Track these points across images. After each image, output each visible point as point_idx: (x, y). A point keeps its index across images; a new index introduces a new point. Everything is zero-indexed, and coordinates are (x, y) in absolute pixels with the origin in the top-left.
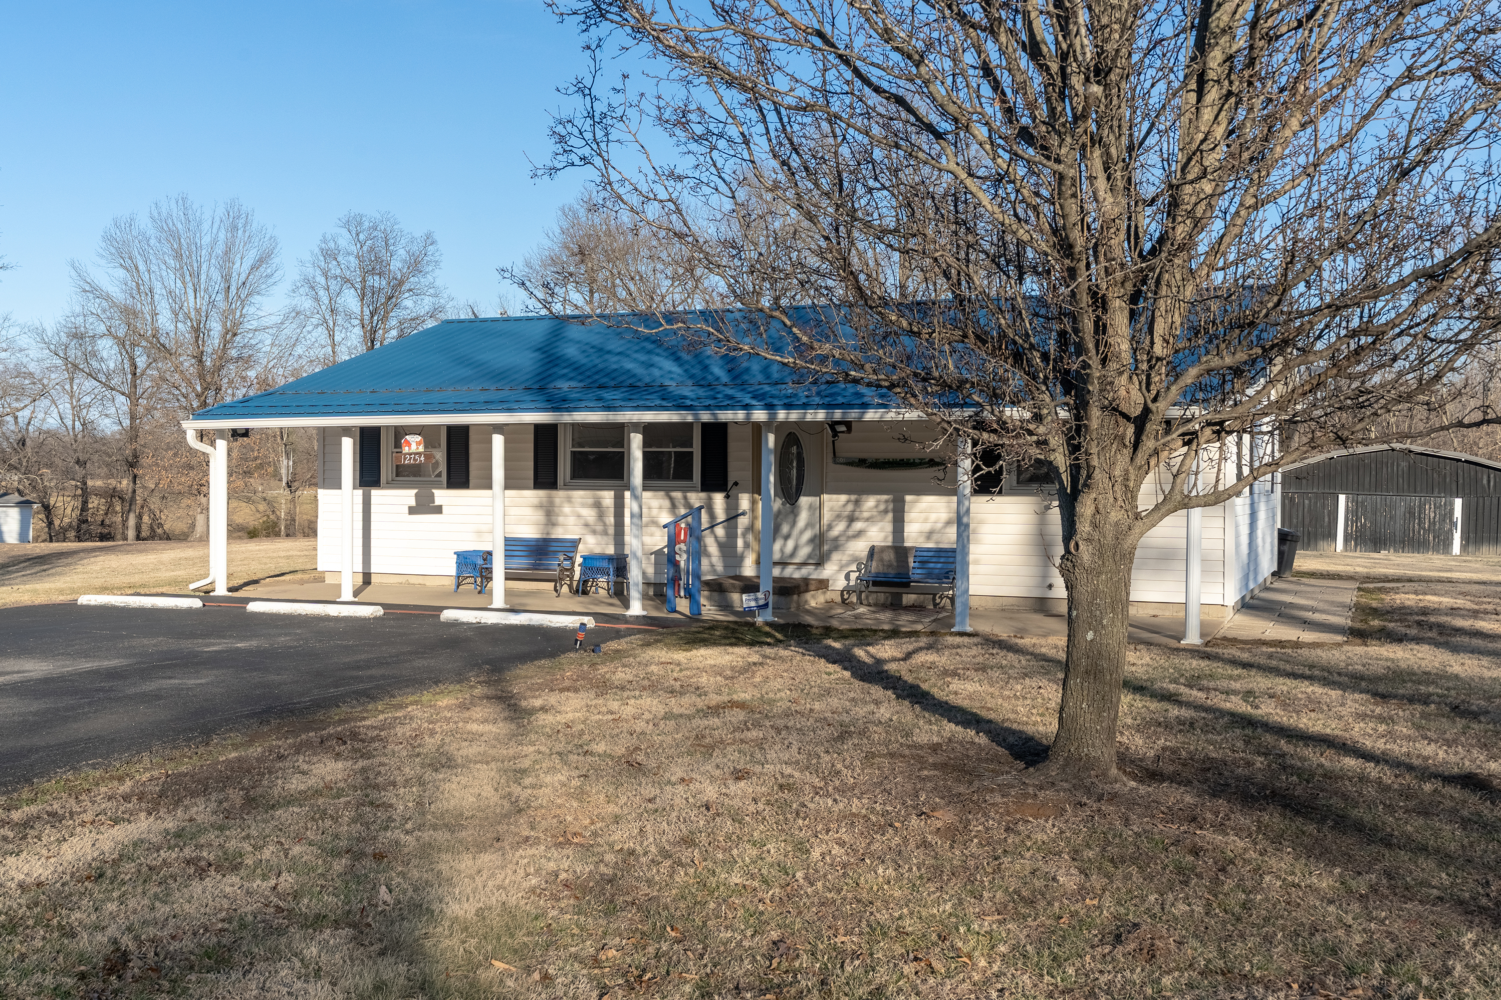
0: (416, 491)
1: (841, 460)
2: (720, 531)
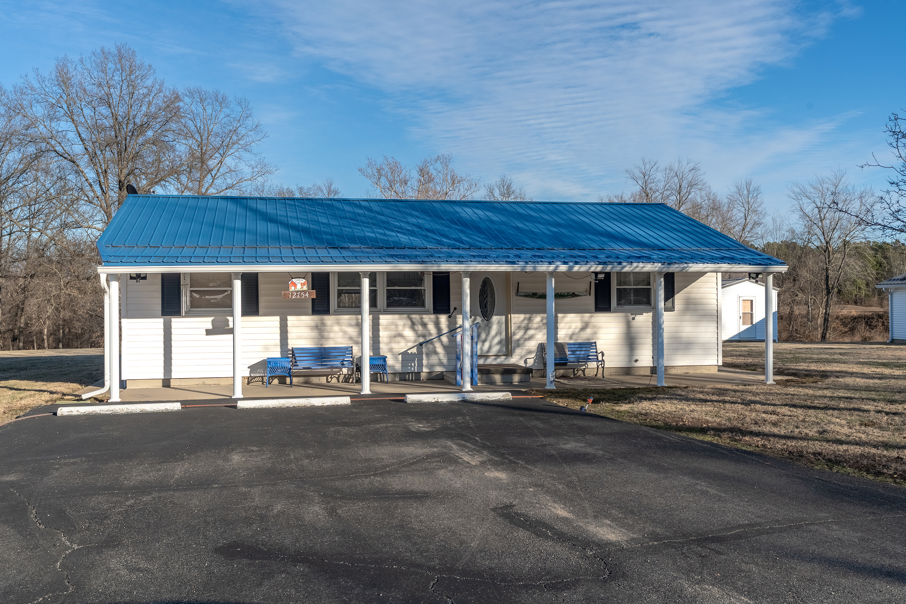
1: (522, 294)
2: (445, 339)
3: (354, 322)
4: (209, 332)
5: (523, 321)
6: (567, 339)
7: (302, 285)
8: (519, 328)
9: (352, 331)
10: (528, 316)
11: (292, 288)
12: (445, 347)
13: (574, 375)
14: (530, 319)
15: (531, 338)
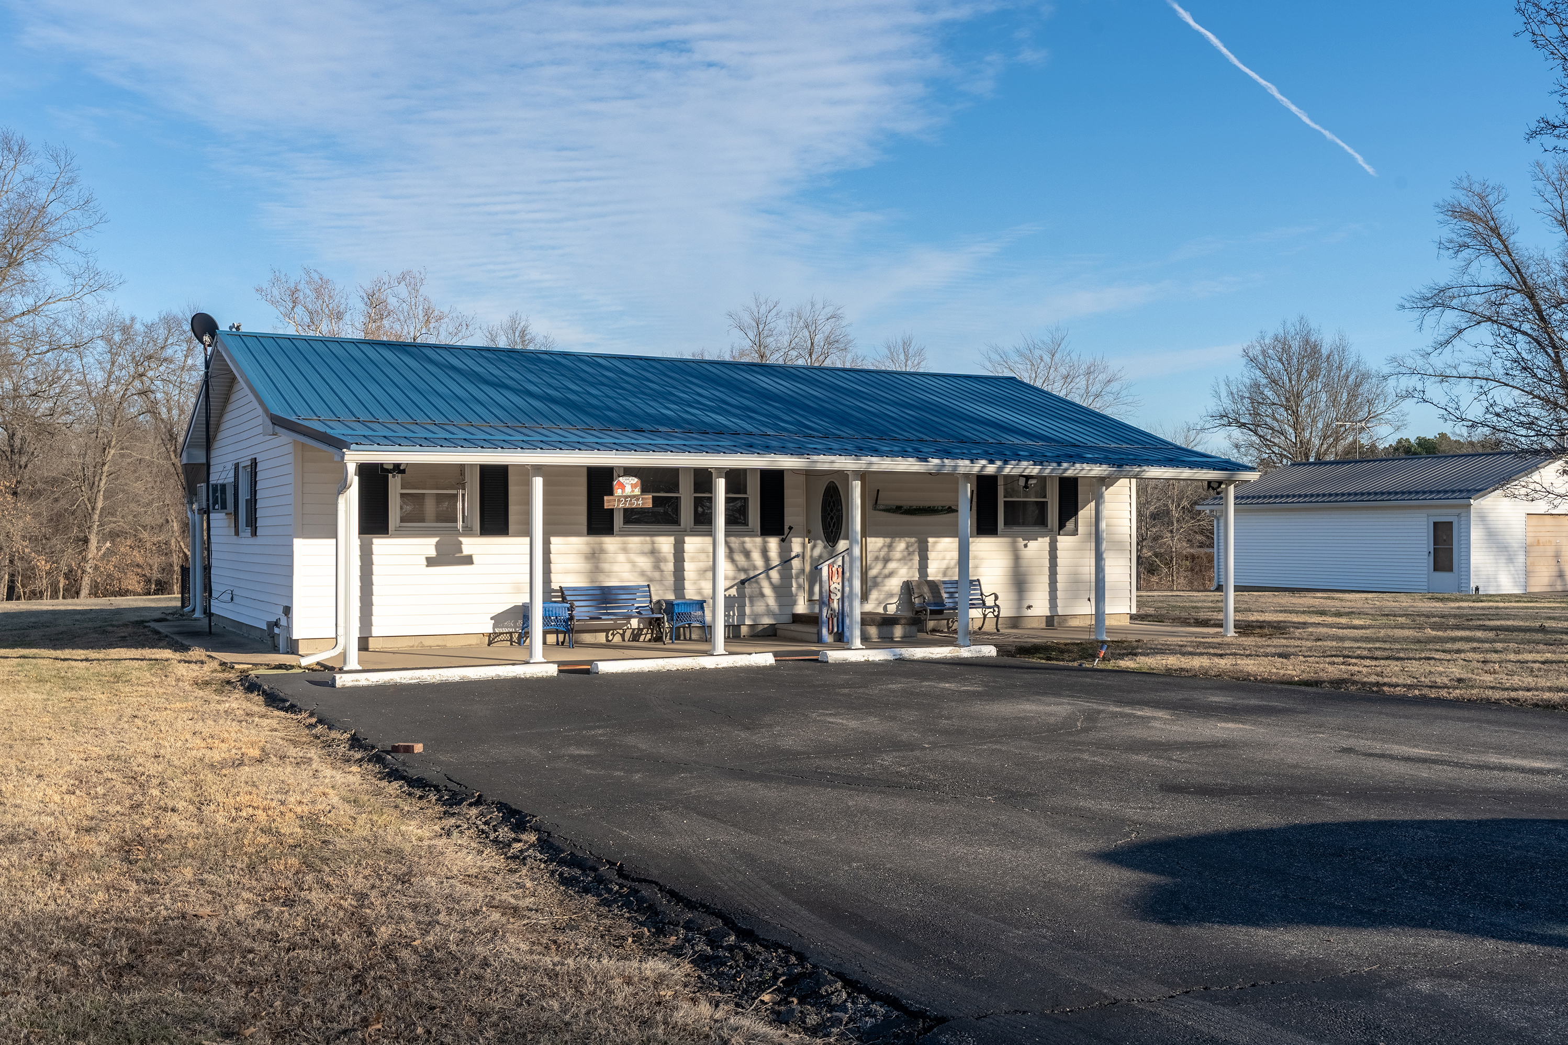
0: (437, 539)
1: (881, 507)
2: (774, 574)
3: (648, 547)
4: (431, 562)
5: (882, 548)
6: (941, 575)
7: (633, 486)
8: (877, 559)
9: (644, 563)
10: (888, 540)
11: (618, 492)
12: (774, 587)
13: (949, 628)
14: (890, 547)
15: (890, 575)
